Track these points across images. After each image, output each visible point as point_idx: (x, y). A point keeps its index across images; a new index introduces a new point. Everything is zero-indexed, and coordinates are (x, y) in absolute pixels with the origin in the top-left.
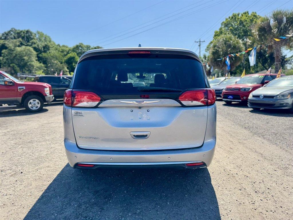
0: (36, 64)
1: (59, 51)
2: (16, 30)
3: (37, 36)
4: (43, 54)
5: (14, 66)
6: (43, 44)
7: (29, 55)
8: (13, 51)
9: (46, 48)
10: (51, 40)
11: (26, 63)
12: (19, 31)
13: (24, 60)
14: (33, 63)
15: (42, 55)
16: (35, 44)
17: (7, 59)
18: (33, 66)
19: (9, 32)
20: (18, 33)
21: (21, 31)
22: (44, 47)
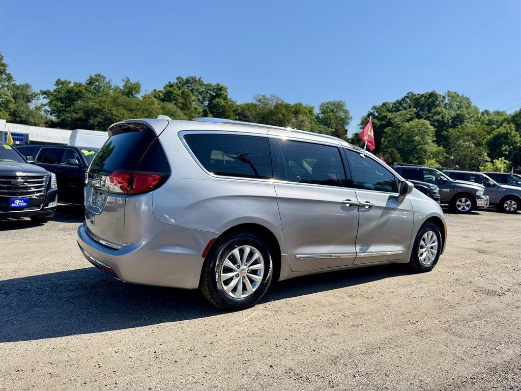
0: (432, 147)
1: (482, 123)
2: (414, 95)
3: (447, 101)
4: (450, 130)
5: (393, 151)
6: (453, 114)
7: (422, 134)
8: (400, 128)
9: (458, 120)
10: (469, 105)
11: (416, 146)
12: (417, 96)
13: (413, 141)
14: (426, 147)
15: (448, 132)
16: (439, 114)
17: (389, 141)
18: (425, 151)
19: (404, 99)
20: (416, 99)
21: (422, 96)
22: (454, 119)
